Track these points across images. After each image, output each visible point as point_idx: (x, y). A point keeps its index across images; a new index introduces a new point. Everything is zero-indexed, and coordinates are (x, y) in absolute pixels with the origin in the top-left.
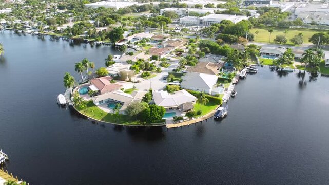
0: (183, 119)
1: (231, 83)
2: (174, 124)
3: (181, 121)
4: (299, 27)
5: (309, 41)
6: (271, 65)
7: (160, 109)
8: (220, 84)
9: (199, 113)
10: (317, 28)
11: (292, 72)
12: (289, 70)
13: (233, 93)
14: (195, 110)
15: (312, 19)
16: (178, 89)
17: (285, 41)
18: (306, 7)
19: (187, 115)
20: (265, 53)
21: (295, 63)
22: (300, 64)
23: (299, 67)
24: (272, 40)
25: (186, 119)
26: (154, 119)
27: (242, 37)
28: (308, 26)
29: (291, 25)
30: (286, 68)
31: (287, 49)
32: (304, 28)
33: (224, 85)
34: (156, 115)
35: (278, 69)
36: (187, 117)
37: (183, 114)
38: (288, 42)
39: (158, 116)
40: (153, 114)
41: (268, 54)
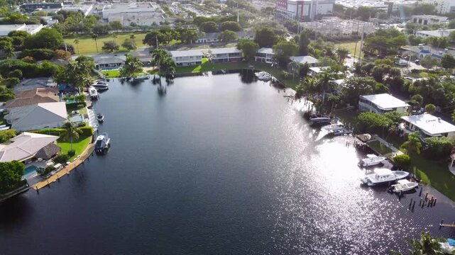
0: (54, 169)
1: (86, 107)
2: (42, 181)
3: (53, 173)
4: (119, 31)
5: (144, 43)
6: (120, 77)
7: (13, 164)
8: (73, 112)
9: (72, 154)
10: (140, 30)
11: (147, 79)
12: (142, 77)
13: (100, 117)
14: (64, 152)
15: (129, 21)
16: (14, 135)
17: (117, 48)
18: (112, 8)
19: (56, 161)
20: (103, 65)
21: (145, 69)
22: (151, 69)
23: (152, 72)
24: (100, 49)
25: (58, 168)
26: (12, 182)
27: (59, 49)
28: (131, 29)
29: (109, 30)
30: (139, 76)
31: (126, 55)
32: (126, 31)
33: (78, 111)
34: (13, 175)
35: (128, 79)
36: (59, 165)
37: (50, 163)
38: (121, 48)
39: (16, 177)
40: (7, 174)
41: (107, 65)
